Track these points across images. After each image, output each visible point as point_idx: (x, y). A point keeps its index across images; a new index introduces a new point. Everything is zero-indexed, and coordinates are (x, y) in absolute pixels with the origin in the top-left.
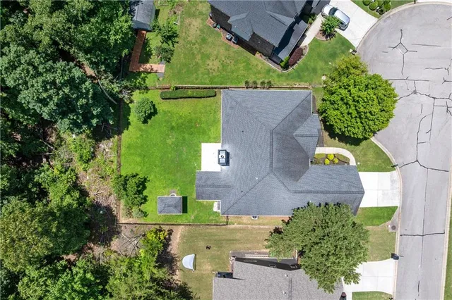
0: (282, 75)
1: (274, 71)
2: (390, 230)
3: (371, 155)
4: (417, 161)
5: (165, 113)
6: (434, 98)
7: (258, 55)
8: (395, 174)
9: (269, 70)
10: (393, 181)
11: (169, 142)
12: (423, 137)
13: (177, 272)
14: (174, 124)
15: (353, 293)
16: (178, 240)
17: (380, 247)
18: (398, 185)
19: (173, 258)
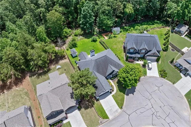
0: (124, 61)
1: (124, 59)
2: (99, 122)
3: (120, 98)
4: (129, 115)
5: (96, 44)
6: (153, 107)
7: (124, 53)
8: (120, 110)
9: (123, 58)
10: (117, 111)
11: (90, 47)
12: (138, 112)
13: (54, 66)
14: (95, 46)
15: (69, 121)
16: (64, 62)
17: (91, 122)
18: (117, 114)
19: (58, 63)
